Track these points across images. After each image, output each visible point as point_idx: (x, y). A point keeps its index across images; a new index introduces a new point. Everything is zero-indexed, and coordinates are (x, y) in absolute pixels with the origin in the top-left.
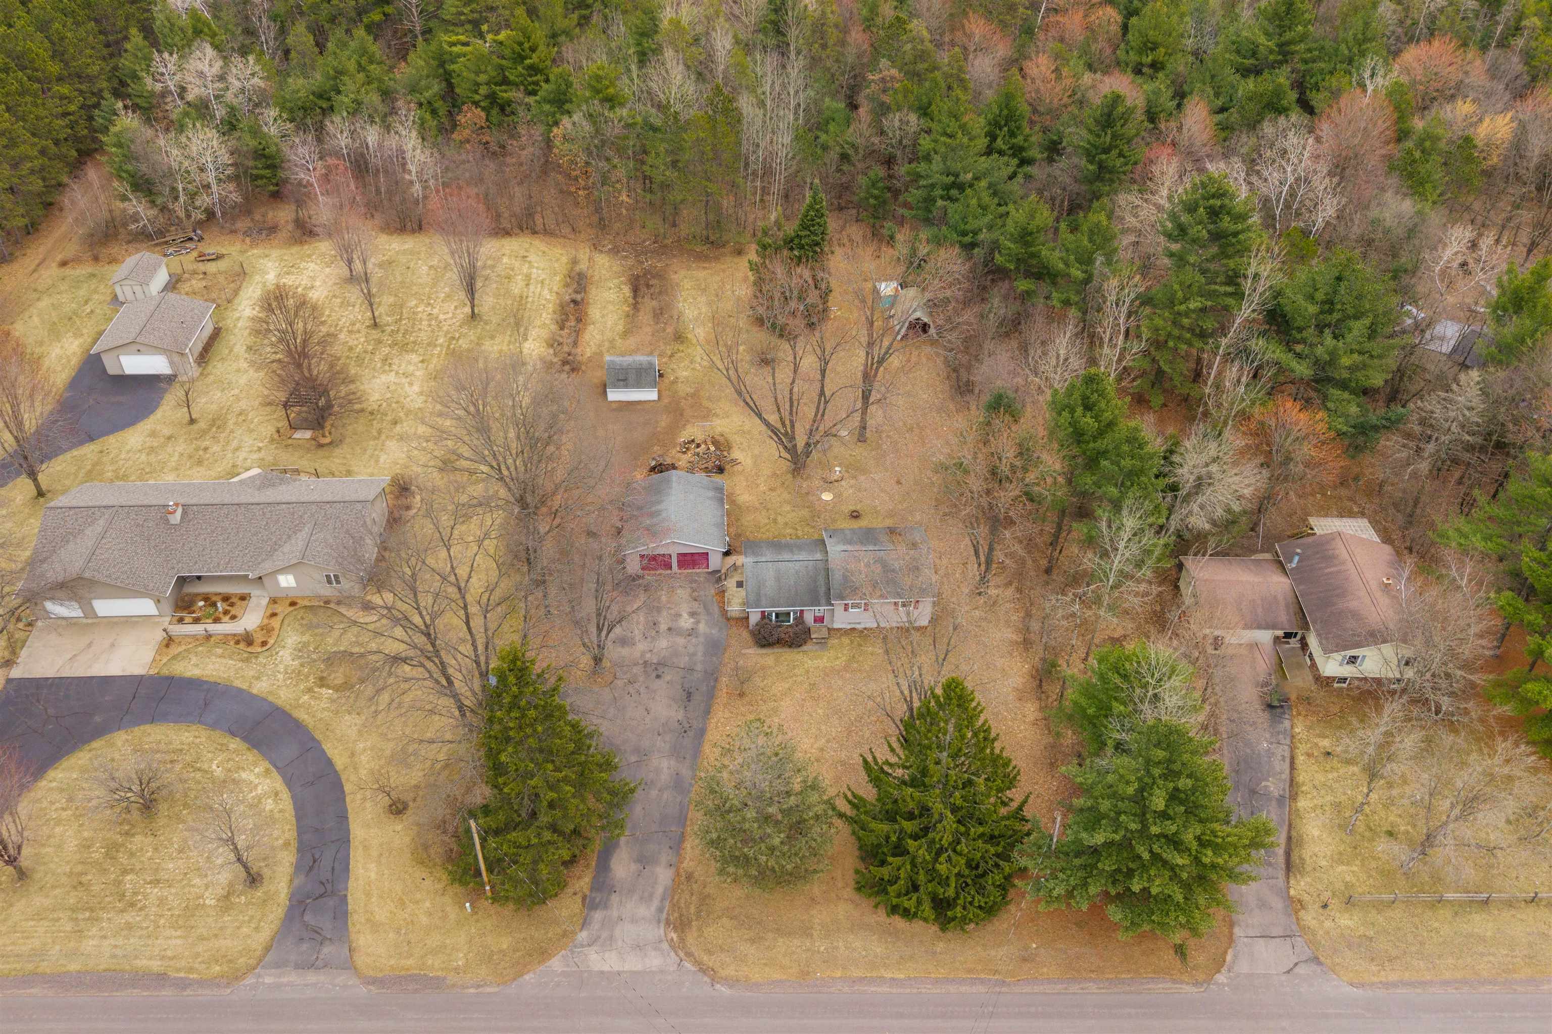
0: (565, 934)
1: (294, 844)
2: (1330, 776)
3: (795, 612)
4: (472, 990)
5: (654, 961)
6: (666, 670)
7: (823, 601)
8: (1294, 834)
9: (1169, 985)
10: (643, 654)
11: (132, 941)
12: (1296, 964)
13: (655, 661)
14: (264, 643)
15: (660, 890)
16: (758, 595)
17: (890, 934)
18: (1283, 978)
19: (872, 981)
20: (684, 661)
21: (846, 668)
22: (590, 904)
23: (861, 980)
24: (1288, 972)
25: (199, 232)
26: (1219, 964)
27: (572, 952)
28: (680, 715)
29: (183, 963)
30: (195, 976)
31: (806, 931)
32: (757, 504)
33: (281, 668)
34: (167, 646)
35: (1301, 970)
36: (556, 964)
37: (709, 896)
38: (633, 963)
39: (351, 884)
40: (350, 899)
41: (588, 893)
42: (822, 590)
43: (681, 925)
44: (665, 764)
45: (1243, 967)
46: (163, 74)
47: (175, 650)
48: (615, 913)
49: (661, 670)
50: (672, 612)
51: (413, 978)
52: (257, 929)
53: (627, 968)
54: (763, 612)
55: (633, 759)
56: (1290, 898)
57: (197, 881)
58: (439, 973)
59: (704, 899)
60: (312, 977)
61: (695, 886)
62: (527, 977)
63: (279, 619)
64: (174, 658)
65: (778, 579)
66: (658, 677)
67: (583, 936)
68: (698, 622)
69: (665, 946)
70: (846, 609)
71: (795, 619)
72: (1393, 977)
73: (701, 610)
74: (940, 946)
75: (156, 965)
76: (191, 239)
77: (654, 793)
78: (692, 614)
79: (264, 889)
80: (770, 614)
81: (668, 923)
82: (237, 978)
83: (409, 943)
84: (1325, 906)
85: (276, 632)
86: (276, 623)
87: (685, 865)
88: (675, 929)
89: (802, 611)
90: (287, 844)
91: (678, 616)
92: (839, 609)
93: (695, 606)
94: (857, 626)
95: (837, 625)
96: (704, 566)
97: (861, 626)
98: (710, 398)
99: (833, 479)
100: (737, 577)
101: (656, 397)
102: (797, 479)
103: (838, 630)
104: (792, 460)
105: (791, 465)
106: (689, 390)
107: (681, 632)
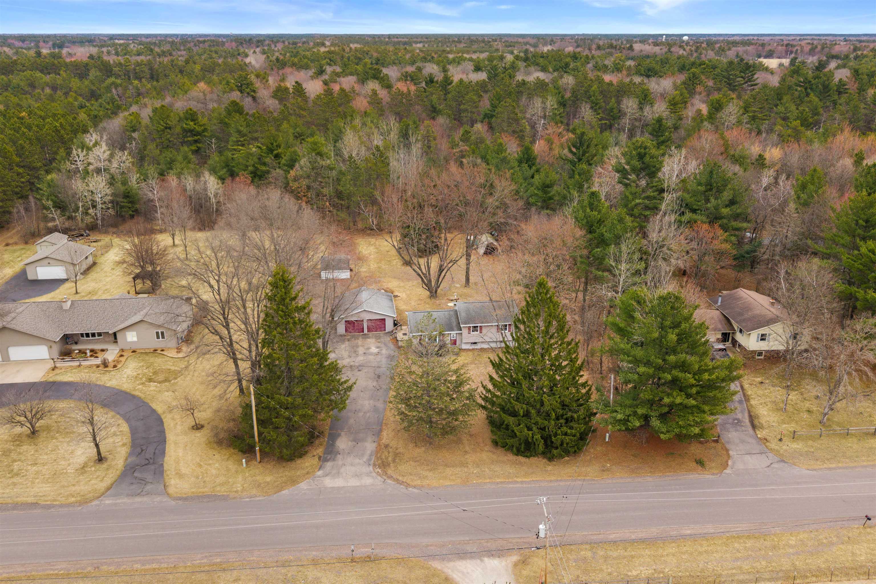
0: (308, 473)
1: (129, 445)
2: (766, 391)
4: (248, 500)
5: (368, 481)
6: (364, 368)
7: (455, 328)
8: (752, 414)
9: (697, 475)
10: (349, 363)
11: (15, 490)
12: (772, 464)
13: (357, 365)
14: (115, 366)
15: (369, 452)
17: (517, 464)
18: (766, 469)
19: (509, 483)
20: (375, 364)
22: (323, 460)
23: (501, 483)
24: (768, 467)
25: (87, 232)
26: (725, 466)
27: (313, 480)
28: (374, 384)
29: (49, 498)
30: (57, 503)
31: (463, 464)
33: (125, 376)
34: (53, 370)
35: (775, 465)
36: (303, 485)
37: (400, 453)
38: (353, 482)
39: (166, 459)
40: (165, 465)
41: (322, 455)
42: (454, 324)
43: (384, 465)
44: (366, 403)
45: (740, 466)
46: (76, 161)
47: (57, 371)
48: (340, 462)
49: (361, 368)
50: (366, 347)
51: (208, 496)
52: (102, 481)
53: (349, 484)
56: (760, 439)
57: (63, 463)
58: (225, 493)
59: (396, 455)
60: (138, 499)
61: (391, 450)
62: (284, 492)
63: (125, 358)
64: (57, 374)
66: (359, 370)
67: (320, 473)
68: (381, 350)
69: (374, 474)
70: (469, 332)
72: (834, 466)
73: (383, 345)
74: (549, 468)
75: (30, 500)
76: (82, 235)
77: (361, 414)
78: (378, 347)
79: (108, 463)
81: (374, 465)
82: (86, 502)
83: (204, 482)
84: (781, 440)
85: (123, 363)
86: (123, 359)
87: (383, 441)
88: (380, 467)
90: (124, 445)
91: (369, 348)
92: (465, 332)
93: (379, 344)
94: (476, 347)
95: (464, 347)
96: (383, 329)
97: (478, 346)
98: (379, 277)
99: (453, 298)
100: (403, 332)
101: (349, 277)
102: (433, 300)
103: (465, 349)
104: (429, 290)
105: (428, 293)
106: (367, 275)
107: (371, 354)
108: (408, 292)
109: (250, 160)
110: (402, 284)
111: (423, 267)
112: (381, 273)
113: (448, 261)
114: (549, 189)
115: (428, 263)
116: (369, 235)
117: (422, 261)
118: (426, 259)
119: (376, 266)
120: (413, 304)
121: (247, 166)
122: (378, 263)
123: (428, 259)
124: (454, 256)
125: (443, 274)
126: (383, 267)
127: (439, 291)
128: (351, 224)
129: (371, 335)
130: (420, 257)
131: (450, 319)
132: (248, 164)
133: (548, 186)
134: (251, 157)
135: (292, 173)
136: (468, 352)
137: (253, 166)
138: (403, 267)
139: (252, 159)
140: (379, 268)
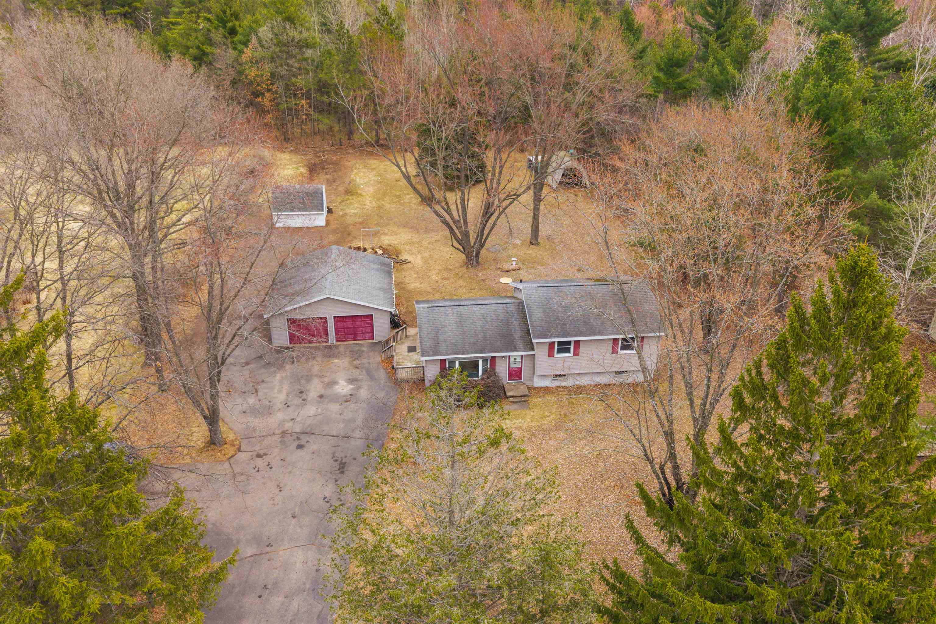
3: (485, 361)
6: (312, 439)
7: (520, 345)
10: (281, 423)
13: (298, 430)
16: (436, 340)
20: (337, 428)
21: (558, 427)
28: (329, 490)
32: (429, 289)
42: (518, 334)
44: (299, 556)
49: (304, 438)
50: (326, 380)
54: (443, 361)
55: (250, 551)
65: (460, 324)
66: (300, 447)
68: (359, 388)
70: (551, 355)
71: (485, 371)
73: (363, 376)
77: (276, 601)
78: (351, 381)
80: (452, 363)
89: (493, 359)
91: (333, 383)
92: (541, 353)
93: (356, 373)
94: (564, 384)
95: (538, 383)
96: (368, 336)
97: (569, 383)
98: (378, 224)
99: (510, 268)
100: (409, 343)
101: (323, 224)
102: (472, 271)
103: (539, 389)
104: (464, 252)
105: (464, 256)
106: (357, 220)
107: (335, 399)
108: (427, 254)
109: (192, 39)
110: (416, 239)
111: (453, 207)
112: (382, 218)
113: (503, 196)
114: (678, 71)
115: (463, 200)
116: (371, 154)
117: (451, 197)
118: (459, 194)
119: (374, 204)
120: (434, 277)
121: (188, 48)
122: (378, 200)
123: (463, 193)
124: (511, 187)
125: (491, 221)
126: (387, 206)
127: (483, 252)
128: (344, 138)
129: (342, 349)
130: (451, 189)
131: (507, 323)
132: (189, 44)
133: (678, 64)
134: (194, 34)
135: (248, 53)
136: (548, 397)
137: (198, 48)
138: (421, 208)
139: (196, 38)
140: (380, 207)
